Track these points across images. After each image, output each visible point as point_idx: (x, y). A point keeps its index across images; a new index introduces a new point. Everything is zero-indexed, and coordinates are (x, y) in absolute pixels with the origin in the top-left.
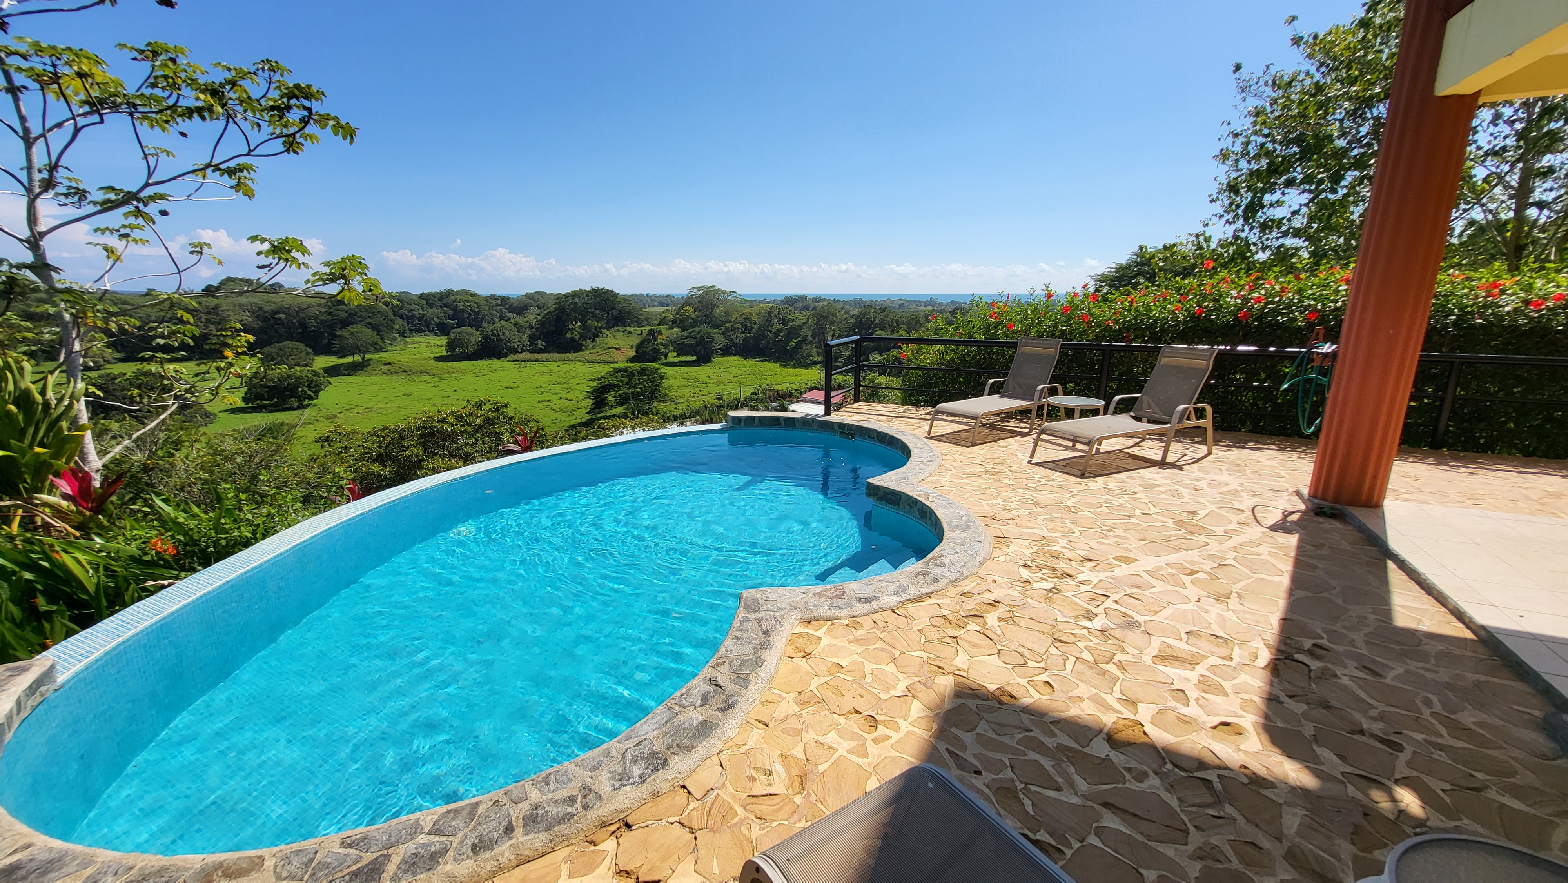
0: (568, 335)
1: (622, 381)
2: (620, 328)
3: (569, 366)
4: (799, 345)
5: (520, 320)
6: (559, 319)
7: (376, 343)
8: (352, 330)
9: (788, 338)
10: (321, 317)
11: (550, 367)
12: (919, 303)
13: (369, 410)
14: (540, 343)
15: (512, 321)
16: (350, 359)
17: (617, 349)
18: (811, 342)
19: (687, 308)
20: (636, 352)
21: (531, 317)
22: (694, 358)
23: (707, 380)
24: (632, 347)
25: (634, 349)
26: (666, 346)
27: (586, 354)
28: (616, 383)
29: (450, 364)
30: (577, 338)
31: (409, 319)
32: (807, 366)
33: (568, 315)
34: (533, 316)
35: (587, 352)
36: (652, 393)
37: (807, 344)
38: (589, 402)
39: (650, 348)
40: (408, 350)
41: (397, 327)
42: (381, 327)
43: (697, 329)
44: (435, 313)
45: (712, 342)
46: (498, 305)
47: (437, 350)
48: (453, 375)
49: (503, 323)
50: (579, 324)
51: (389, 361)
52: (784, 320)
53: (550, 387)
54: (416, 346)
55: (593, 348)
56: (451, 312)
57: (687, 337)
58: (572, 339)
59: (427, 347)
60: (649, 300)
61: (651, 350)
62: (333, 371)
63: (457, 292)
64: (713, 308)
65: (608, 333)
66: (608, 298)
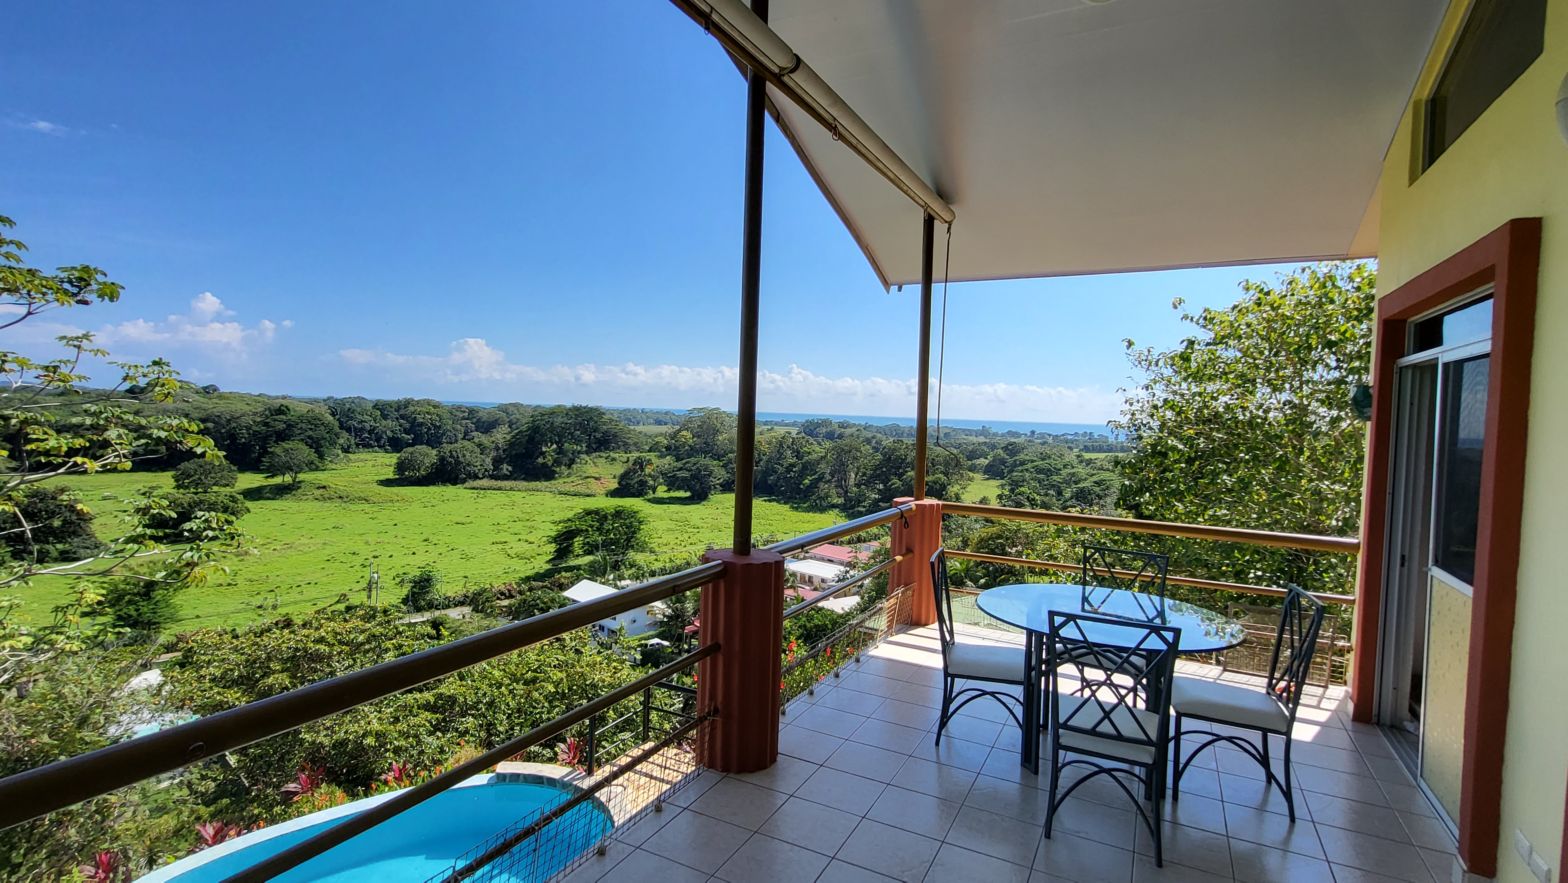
0: (540, 460)
1: (592, 526)
2: (603, 454)
3: (538, 498)
4: (814, 484)
5: (484, 439)
6: (531, 439)
7: (312, 463)
8: (286, 446)
9: (802, 474)
10: (255, 428)
11: (513, 498)
12: (968, 432)
13: (289, 546)
14: (506, 468)
15: (476, 440)
16: (278, 480)
17: (596, 479)
18: (829, 481)
19: (684, 433)
20: (619, 483)
21: (499, 436)
22: (688, 494)
23: (699, 523)
24: (614, 477)
25: (616, 480)
26: (654, 479)
27: (558, 484)
28: (584, 528)
29: (396, 489)
30: (550, 463)
31: (358, 432)
32: (822, 510)
33: (542, 435)
34: (501, 435)
35: (561, 481)
36: (628, 540)
37: (826, 483)
38: (552, 547)
39: (636, 480)
40: (350, 469)
41: (341, 441)
42: (322, 442)
43: (693, 460)
44: (389, 428)
45: (709, 475)
46: (464, 418)
47: (383, 471)
48: (397, 504)
49: (466, 443)
50: (555, 446)
51: (324, 484)
52: (798, 452)
53: (509, 525)
54: (362, 464)
55: (569, 476)
56: (407, 426)
57: (681, 469)
58: (544, 465)
59: (374, 466)
60: (644, 417)
61: (637, 483)
62: (254, 494)
63: (418, 402)
64: (714, 434)
65: (587, 458)
66: (591, 418)
